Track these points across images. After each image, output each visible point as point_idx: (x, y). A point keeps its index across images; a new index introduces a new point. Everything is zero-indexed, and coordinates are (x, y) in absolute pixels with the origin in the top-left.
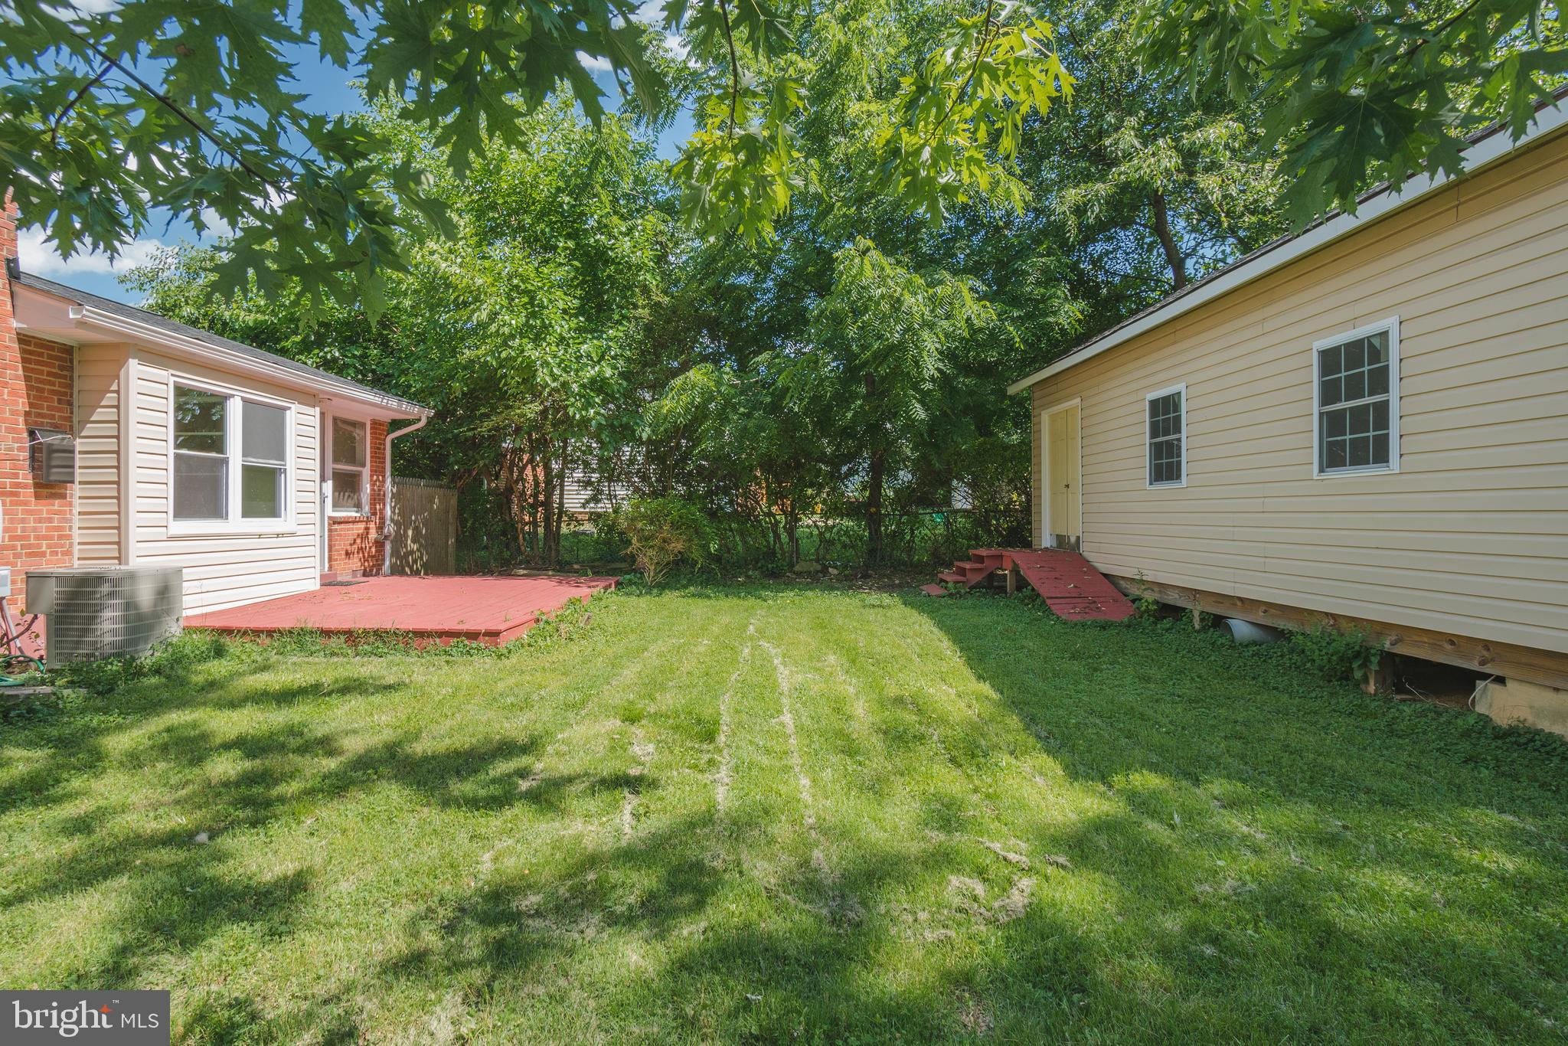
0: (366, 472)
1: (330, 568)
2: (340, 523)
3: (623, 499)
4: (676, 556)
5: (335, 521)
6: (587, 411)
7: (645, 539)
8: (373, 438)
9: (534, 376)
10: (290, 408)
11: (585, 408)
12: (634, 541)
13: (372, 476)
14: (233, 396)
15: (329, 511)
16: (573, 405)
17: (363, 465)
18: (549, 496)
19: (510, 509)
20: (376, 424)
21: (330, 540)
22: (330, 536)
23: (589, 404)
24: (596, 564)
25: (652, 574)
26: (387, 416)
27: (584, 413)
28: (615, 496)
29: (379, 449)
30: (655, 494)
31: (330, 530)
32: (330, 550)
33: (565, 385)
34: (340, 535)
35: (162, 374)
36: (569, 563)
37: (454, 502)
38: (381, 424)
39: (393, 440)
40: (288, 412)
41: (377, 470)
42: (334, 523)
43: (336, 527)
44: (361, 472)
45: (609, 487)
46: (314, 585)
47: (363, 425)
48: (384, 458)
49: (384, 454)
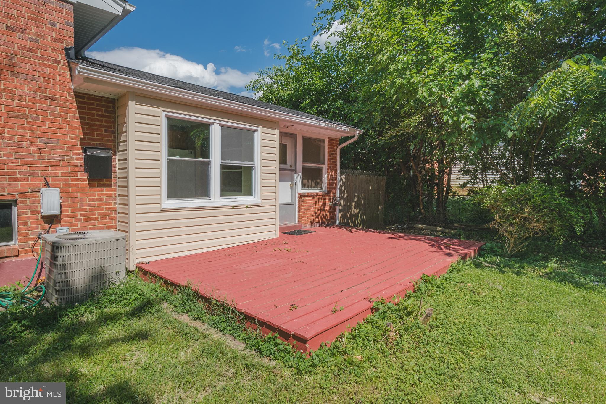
0: (325, 167)
1: (299, 221)
2: (305, 197)
3: (492, 182)
4: (537, 233)
5: (301, 196)
6: (459, 117)
7: (506, 217)
8: (329, 148)
9: (416, 93)
10: (257, 130)
11: (457, 115)
12: (497, 217)
13: (328, 170)
14: (213, 123)
15: (299, 189)
16: (447, 113)
17: (324, 164)
18: (441, 179)
19: (416, 187)
20: (331, 140)
21: (299, 206)
22: (299, 204)
23: (461, 112)
24: (470, 224)
25: (512, 245)
26: (338, 135)
27: (455, 119)
28: (487, 180)
29: (333, 154)
30: (518, 180)
31: (299, 201)
32: (299, 212)
33: (441, 100)
34: (305, 203)
35: (157, 110)
36: (452, 222)
37: (383, 183)
38: (334, 140)
39: (342, 149)
40: (256, 133)
41: (333, 167)
42: (301, 197)
43: (303, 198)
44: (323, 167)
45: (482, 175)
46: (275, 235)
47: (324, 141)
48: (336, 159)
49: (336, 157)
